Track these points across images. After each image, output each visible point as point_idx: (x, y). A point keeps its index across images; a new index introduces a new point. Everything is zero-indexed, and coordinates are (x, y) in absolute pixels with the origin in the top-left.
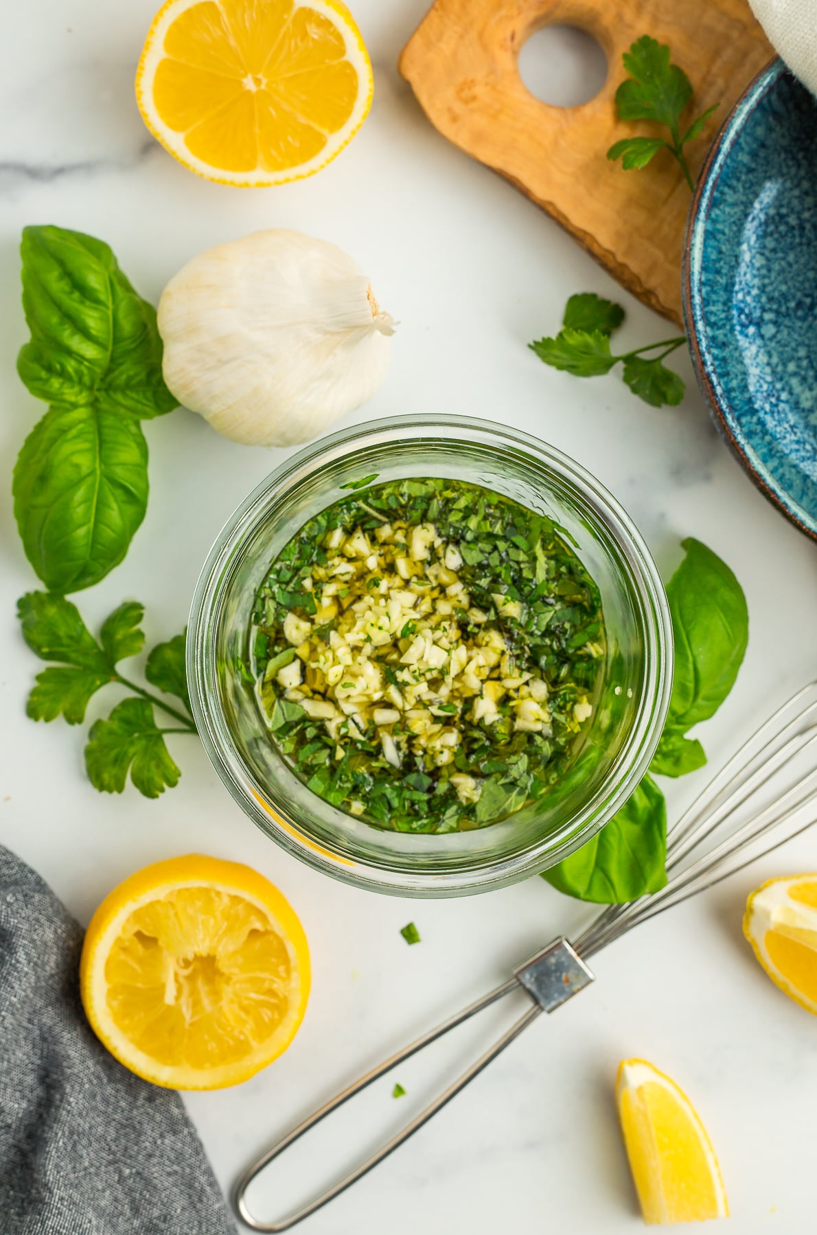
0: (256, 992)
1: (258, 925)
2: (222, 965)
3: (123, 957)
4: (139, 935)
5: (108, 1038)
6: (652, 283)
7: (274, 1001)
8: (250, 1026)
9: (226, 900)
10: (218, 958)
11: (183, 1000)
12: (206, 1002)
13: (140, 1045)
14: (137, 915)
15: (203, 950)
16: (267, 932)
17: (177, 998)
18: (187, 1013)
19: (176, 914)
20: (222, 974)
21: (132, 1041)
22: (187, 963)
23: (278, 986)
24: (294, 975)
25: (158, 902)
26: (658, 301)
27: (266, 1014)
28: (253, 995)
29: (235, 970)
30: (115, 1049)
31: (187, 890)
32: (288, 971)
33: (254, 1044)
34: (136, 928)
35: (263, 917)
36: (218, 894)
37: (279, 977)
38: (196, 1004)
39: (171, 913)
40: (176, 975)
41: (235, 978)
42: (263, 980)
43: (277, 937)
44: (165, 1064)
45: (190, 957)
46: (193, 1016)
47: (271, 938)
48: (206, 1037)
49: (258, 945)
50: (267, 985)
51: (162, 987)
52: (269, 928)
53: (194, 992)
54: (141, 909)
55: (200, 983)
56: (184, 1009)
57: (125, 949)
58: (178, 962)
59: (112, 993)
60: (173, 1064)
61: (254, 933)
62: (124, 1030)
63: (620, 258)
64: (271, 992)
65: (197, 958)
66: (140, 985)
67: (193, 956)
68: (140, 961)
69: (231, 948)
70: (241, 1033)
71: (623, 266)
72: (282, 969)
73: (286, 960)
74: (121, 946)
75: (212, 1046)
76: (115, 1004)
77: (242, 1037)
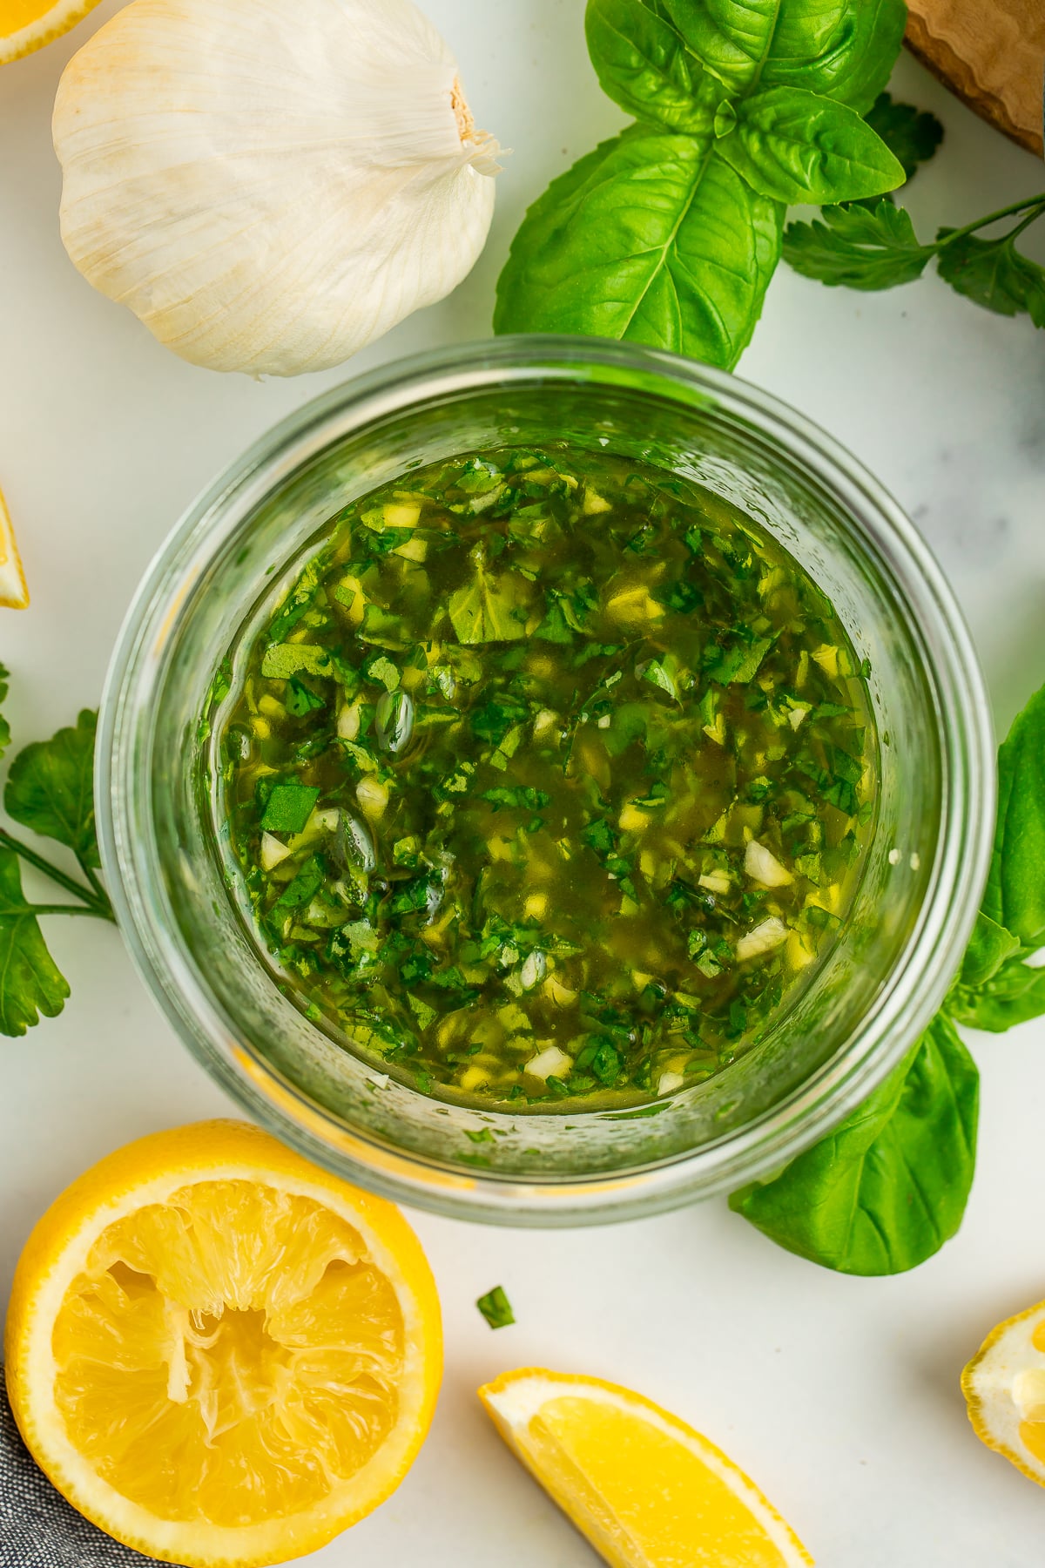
0: (338, 1381)
1: (344, 1254)
2: (276, 1329)
3: (88, 1312)
4: (120, 1272)
5: (57, 1467)
6: (994, 79)
7: (372, 1397)
8: (327, 1441)
9: (284, 1205)
10: (268, 1315)
11: (202, 1393)
12: (244, 1396)
13: (117, 1482)
14: (116, 1233)
15: (241, 1299)
16: (361, 1267)
17: (191, 1390)
18: (209, 1418)
19: (190, 1231)
20: (275, 1345)
21: (100, 1472)
22: (210, 1323)
23: (380, 1369)
24: (411, 1349)
25: (156, 1207)
26: (1005, 114)
27: (357, 1422)
28: (332, 1386)
29: (299, 1339)
30: (70, 1487)
31: (212, 1184)
32: (400, 1341)
33: (333, 1478)
34: (114, 1258)
35: (353, 1237)
36: (271, 1192)
37: (382, 1352)
38: (226, 1400)
39: (182, 1228)
40: (187, 1345)
41: (299, 1353)
42: (354, 1357)
43: (380, 1276)
44: (165, 1517)
45: (217, 1312)
46: (218, 1425)
47: (368, 1277)
48: (243, 1464)
49: (342, 1290)
50: (359, 1367)
51: (165, 1368)
52: (365, 1259)
53: (221, 1379)
54: (122, 1222)
55: (233, 1362)
56: (204, 1411)
57: (90, 1298)
58: (192, 1323)
59: (66, 1382)
60: (178, 1518)
61: (336, 1267)
62: (87, 1451)
63: (935, 31)
64: (367, 1381)
65: (231, 1314)
66: (118, 1365)
67: (222, 1310)
68: (121, 1321)
69: (295, 1296)
70: (310, 1457)
71: (941, 44)
72: (388, 1335)
73: (397, 1321)
74: (84, 1292)
75: (254, 1482)
76: (71, 1400)
77: (311, 1466)
